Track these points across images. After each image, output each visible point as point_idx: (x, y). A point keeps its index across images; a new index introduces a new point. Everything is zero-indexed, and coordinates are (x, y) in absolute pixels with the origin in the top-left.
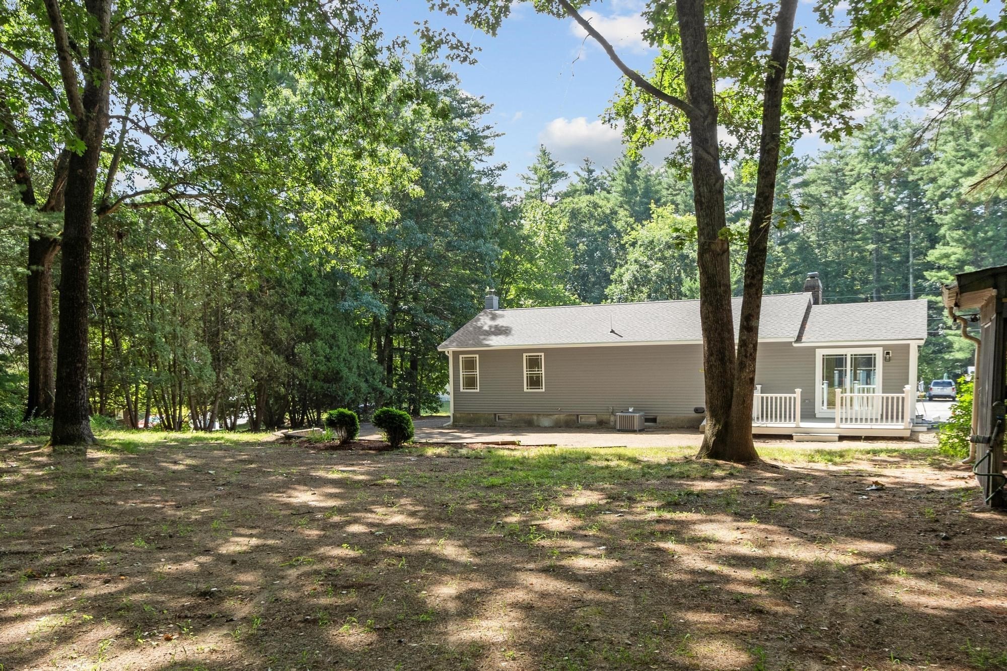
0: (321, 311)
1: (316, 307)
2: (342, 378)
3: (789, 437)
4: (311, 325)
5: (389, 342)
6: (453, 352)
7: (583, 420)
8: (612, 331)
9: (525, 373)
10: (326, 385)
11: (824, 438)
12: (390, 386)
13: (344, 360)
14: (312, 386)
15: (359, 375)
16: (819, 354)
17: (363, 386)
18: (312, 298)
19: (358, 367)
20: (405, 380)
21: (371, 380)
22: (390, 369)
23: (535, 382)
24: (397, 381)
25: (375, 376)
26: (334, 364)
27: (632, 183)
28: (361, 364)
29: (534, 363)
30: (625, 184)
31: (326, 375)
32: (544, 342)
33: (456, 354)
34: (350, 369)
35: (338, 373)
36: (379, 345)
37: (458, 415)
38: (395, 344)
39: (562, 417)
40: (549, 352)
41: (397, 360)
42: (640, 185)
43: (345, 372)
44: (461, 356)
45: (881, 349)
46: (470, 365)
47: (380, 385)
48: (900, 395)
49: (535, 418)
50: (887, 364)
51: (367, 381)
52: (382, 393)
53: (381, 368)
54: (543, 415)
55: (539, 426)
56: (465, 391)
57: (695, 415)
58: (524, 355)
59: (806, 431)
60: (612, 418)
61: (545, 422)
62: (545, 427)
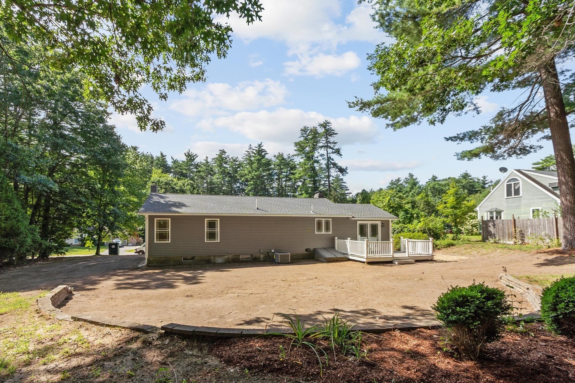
3: (393, 262)
6: (149, 216)
7: (242, 257)
8: (258, 208)
9: (206, 230)
11: (410, 262)
16: (359, 222)
29: (212, 225)
33: (151, 218)
37: (151, 259)
39: (231, 256)
44: (155, 219)
45: (380, 222)
46: (162, 225)
49: (212, 258)
50: (383, 228)
54: (218, 256)
55: (215, 263)
56: (158, 242)
57: (305, 252)
58: (206, 220)
59: (397, 259)
60: (262, 256)
61: (219, 260)
62: (220, 263)
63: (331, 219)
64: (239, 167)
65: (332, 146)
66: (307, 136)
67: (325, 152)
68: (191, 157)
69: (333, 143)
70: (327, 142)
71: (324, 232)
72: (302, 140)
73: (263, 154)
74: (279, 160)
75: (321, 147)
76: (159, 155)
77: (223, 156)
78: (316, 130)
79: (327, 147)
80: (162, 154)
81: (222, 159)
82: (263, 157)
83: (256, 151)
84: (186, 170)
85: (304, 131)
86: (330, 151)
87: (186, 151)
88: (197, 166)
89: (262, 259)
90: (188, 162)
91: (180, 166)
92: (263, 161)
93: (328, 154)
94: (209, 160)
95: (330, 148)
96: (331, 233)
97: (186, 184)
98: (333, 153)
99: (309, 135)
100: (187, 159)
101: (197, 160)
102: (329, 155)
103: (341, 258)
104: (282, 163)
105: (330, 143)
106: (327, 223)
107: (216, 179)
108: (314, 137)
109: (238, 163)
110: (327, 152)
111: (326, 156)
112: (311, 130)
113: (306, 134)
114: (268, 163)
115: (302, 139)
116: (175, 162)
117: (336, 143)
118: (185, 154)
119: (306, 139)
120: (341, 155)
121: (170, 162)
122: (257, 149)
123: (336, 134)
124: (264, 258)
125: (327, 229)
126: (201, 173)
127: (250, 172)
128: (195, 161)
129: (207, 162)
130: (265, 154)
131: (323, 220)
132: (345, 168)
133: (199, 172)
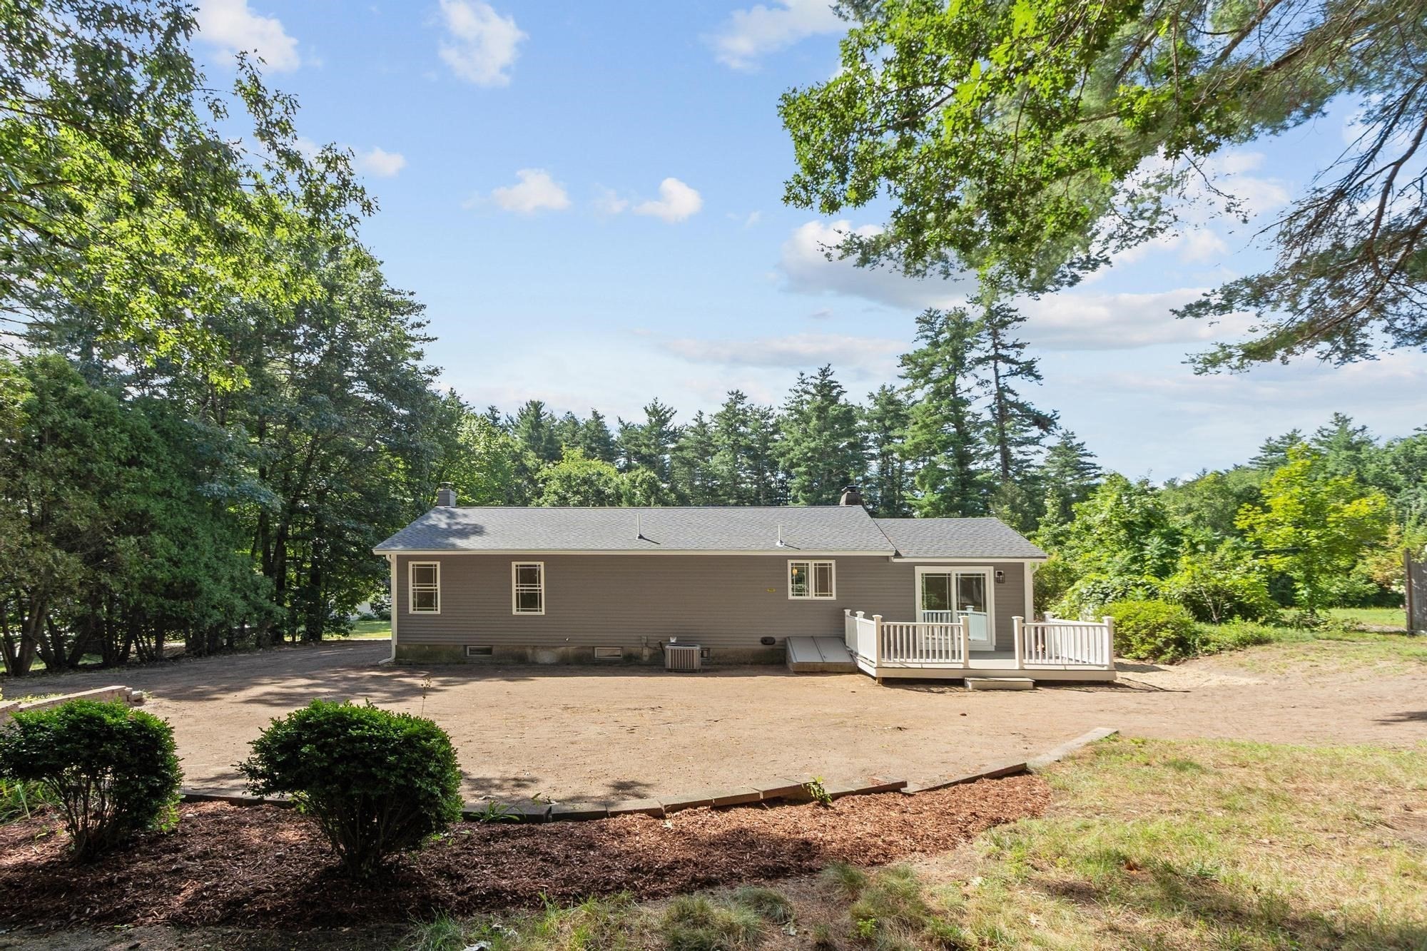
0: (166, 494)
1: (157, 486)
2: (199, 592)
3: (960, 683)
4: (145, 512)
5: (281, 551)
6: (399, 557)
7: (600, 653)
8: (641, 537)
9: (514, 588)
10: (168, 603)
11: (1015, 685)
12: (281, 604)
13: (207, 566)
14: (138, 603)
15: (233, 589)
16: (919, 571)
17: (240, 604)
18: (148, 472)
19: (232, 579)
20: (303, 597)
21: (252, 596)
22: (281, 584)
23: (529, 601)
24: (291, 598)
25: (260, 592)
26: (186, 571)
27: (537, 431)
28: (237, 573)
29: (528, 576)
30: (531, 431)
31: (168, 587)
32: (547, 547)
33: (403, 560)
34: (217, 580)
35: (193, 584)
36: (266, 554)
37: (405, 648)
38: (290, 552)
39: (571, 650)
40: (553, 561)
41: (292, 574)
42: (544, 433)
43: (206, 583)
44: (411, 564)
45: (992, 568)
46: (425, 575)
47: (267, 604)
48: (1042, 624)
49: (529, 651)
50: (1001, 586)
51: (245, 597)
52: (269, 613)
53: (269, 581)
54: (543, 647)
55: (535, 663)
56: (417, 612)
57: (762, 647)
58: (514, 564)
59: (980, 674)
60: (646, 652)
61: (546, 657)
62: (546, 664)
63: (833, 562)
64: (775, 432)
65: (1012, 354)
66: (937, 336)
67: (990, 375)
68: (659, 416)
69: (1014, 346)
70: (995, 346)
71: (811, 595)
72: (925, 347)
73: (834, 392)
74: (881, 405)
75: (980, 361)
76: (590, 417)
77: (739, 406)
78: (963, 315)
79: (997, 357)
80: (595, 413)
81: (735, 415)
82: (834, 401)
83: (815, 386)
84: (648, 446)
85: (928, 322)
86: (1003, 368)
87: (648, 402)
88: (674, 435)
89: (645, 659)
90: (652, 427)
91: (637, 439)
92: (833, 411)
93: (997, 378)
94: (706, 419)
95: (1007, 360)
96: (834, 598)
97: (639, 479)
98: (1013, 374)
99: (941, 332)
100: (650, 421)
101: (675, 423)
102: (1001, 381)
103: (836, 665)
104: (888, 412)
105: (1005, 347)
106: (823, 573)
107: (719, 463)
108: (958, 335)
109: (771, 421)
110: (996, 371)
111: (993, 386)
112: (949, 318)
113: (932, 330)
114: (848, 416)
115: (923, 345)
116: (626, 428)
117: (1021, 346)
118: (646, 408)
119: (935, 344)
120: (1038, 377)
121: (615, 433)
122: (818, 382)
123: (1021, 320)
124: (651, 656)
125: (823, 587)
126: (685, 453)
127: (797, 442)
128: (669, 424)
129: (703, 425)
130: (839, 394)
131: (812, 563)
132: (1050, 413)
133: (680, 449)
